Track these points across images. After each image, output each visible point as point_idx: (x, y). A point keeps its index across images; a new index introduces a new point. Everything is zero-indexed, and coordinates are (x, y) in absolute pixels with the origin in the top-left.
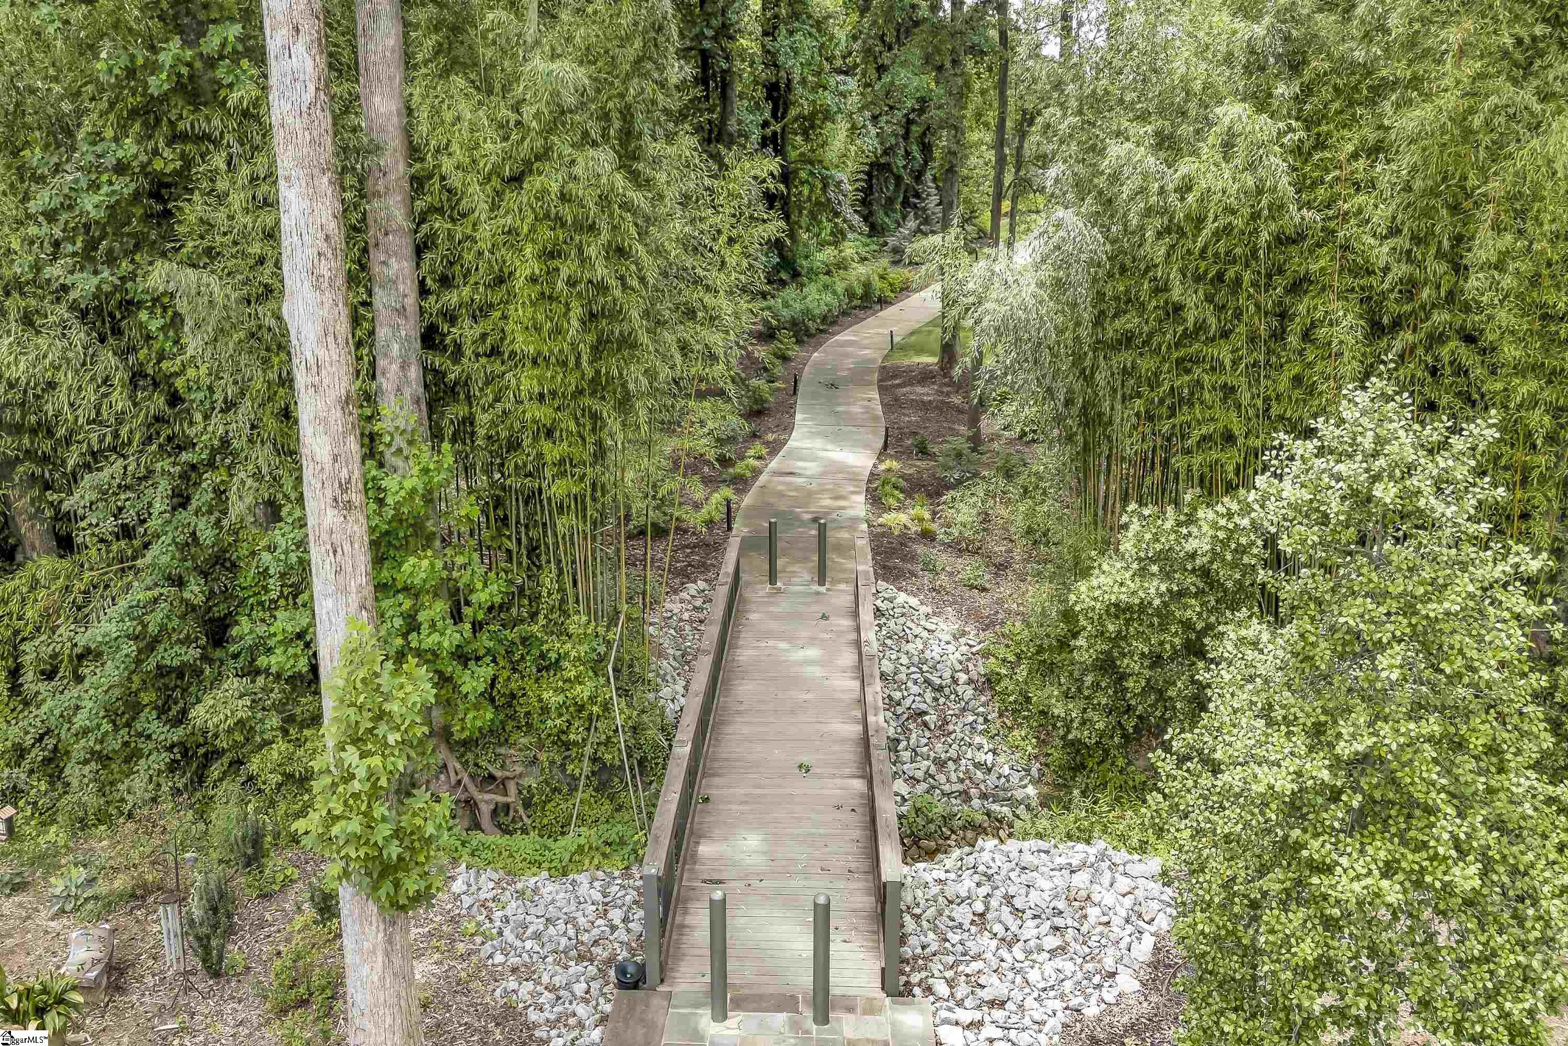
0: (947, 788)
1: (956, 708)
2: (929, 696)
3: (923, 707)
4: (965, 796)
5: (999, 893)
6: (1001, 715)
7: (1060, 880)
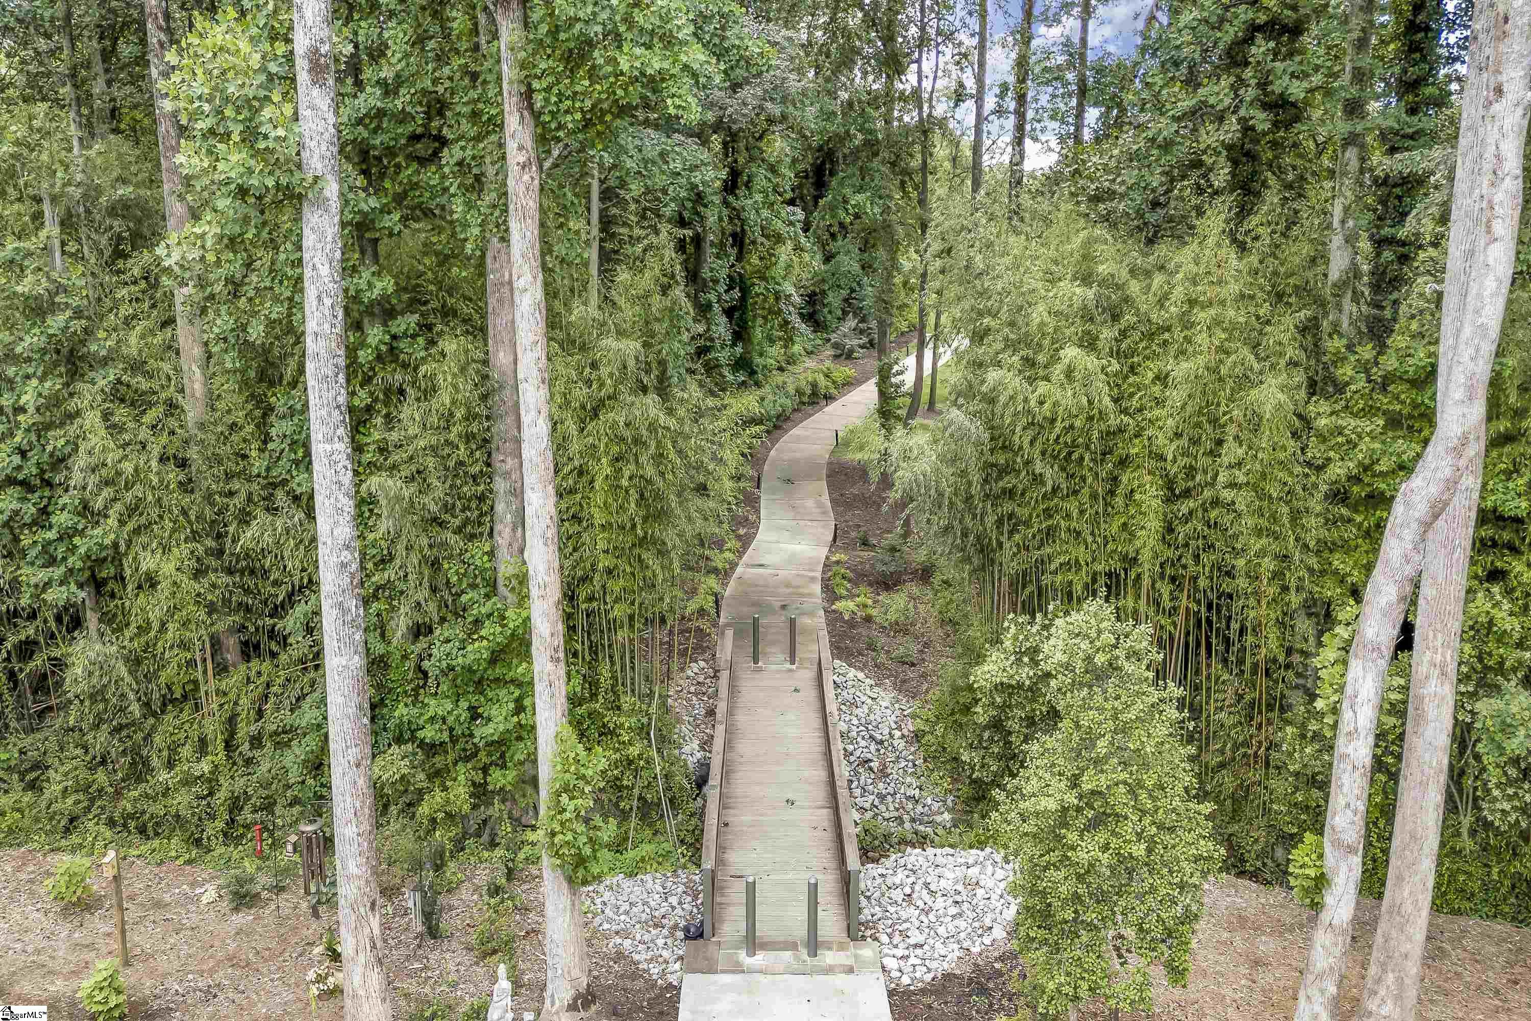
0: (887, 815)
1: (891, 757)
2: (873, 747)
3: (869, 756)
4: (900, 820)
5: (920, 882)
6: (925, 761)
7: (959, 872)
